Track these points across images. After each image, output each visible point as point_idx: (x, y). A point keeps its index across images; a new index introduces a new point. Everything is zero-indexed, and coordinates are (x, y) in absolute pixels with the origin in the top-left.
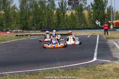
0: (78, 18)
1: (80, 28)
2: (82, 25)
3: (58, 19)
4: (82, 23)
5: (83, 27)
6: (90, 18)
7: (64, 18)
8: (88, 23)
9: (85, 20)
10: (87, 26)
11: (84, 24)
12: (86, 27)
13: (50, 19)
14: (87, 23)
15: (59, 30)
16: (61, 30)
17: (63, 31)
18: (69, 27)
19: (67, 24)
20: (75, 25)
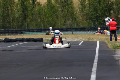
0: (60, 9)
1: (65, 27)
2: (68, 22)
3: (23, 11)
4: (68, 19)
6: (82, 9)
7: (34, 9)
8: (79, 18)
9: (73, 13)
12: (75, 26)
13: (8, 10)
15: (25, 31)
16: (29, 31)
18: (44, 26)
19: (39, 20)
20: (56, 23)
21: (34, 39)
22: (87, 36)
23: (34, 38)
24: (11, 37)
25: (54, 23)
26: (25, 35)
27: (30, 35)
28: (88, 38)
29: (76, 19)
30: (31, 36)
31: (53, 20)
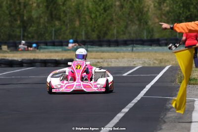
0: (117, 3)
4: (132, 22)
5: (133, 36)
9: (141, 12)
10: (149, 32)
11: (140, 25)
14: (150, 23)
15: (46, 44)
17: (51, 49)
18: (86, 34)
19: (77, 23)
20: (108, 29)
21: (55, 60)
22: (158, 55)
23: (57, 58)
24: (14, 57)
25: (105, 29)
26: (43, 52)
27: (51, 52)
28: (160, 60)
29: (146, 23)
30: (52, 54)
31: (103, 24)
